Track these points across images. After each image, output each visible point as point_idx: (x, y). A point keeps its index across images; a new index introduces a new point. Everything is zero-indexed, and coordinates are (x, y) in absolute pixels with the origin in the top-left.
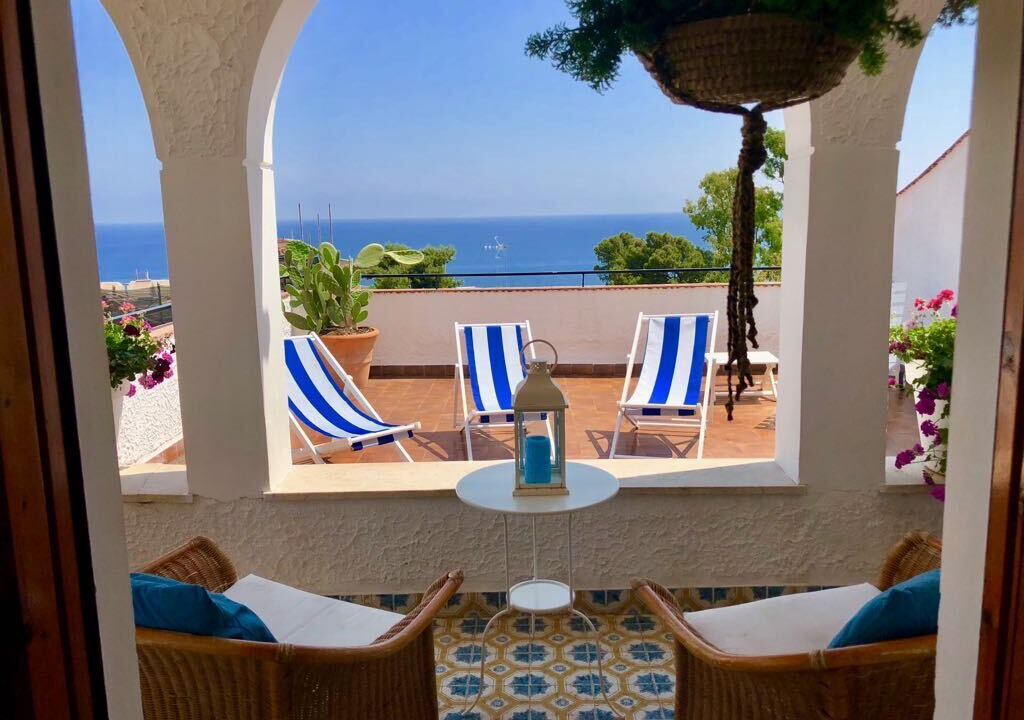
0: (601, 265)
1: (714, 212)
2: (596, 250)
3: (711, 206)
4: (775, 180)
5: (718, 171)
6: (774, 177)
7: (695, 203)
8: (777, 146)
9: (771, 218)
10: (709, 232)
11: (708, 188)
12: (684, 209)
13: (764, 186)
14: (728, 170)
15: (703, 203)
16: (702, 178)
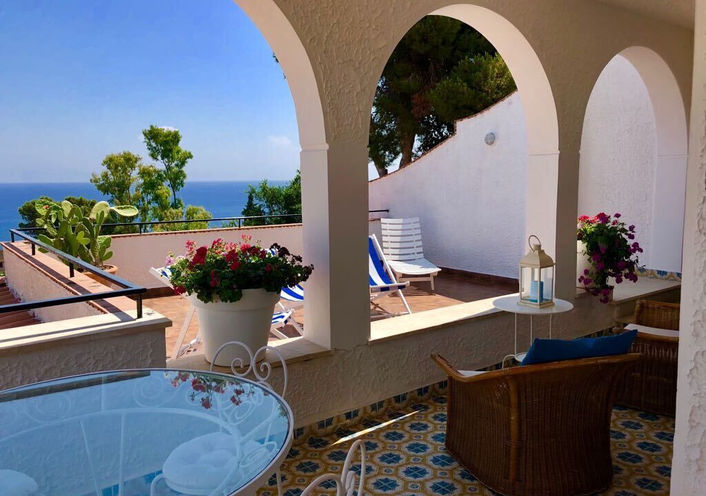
0: (25, 222)
1: (114, 182)
2: (20, 211)
3: (112, 178)
4: (158, 162)
5: (116, 153)
6: (158, 159)
7: (99, 176)
8: (158, 138)
9: (160, 187)
10: (112, 197)
11: (109, 165)
12: (91, 180)
13: (150, 165)
14: (122, 153)
15: (106, 176)
16: (104, 158)
